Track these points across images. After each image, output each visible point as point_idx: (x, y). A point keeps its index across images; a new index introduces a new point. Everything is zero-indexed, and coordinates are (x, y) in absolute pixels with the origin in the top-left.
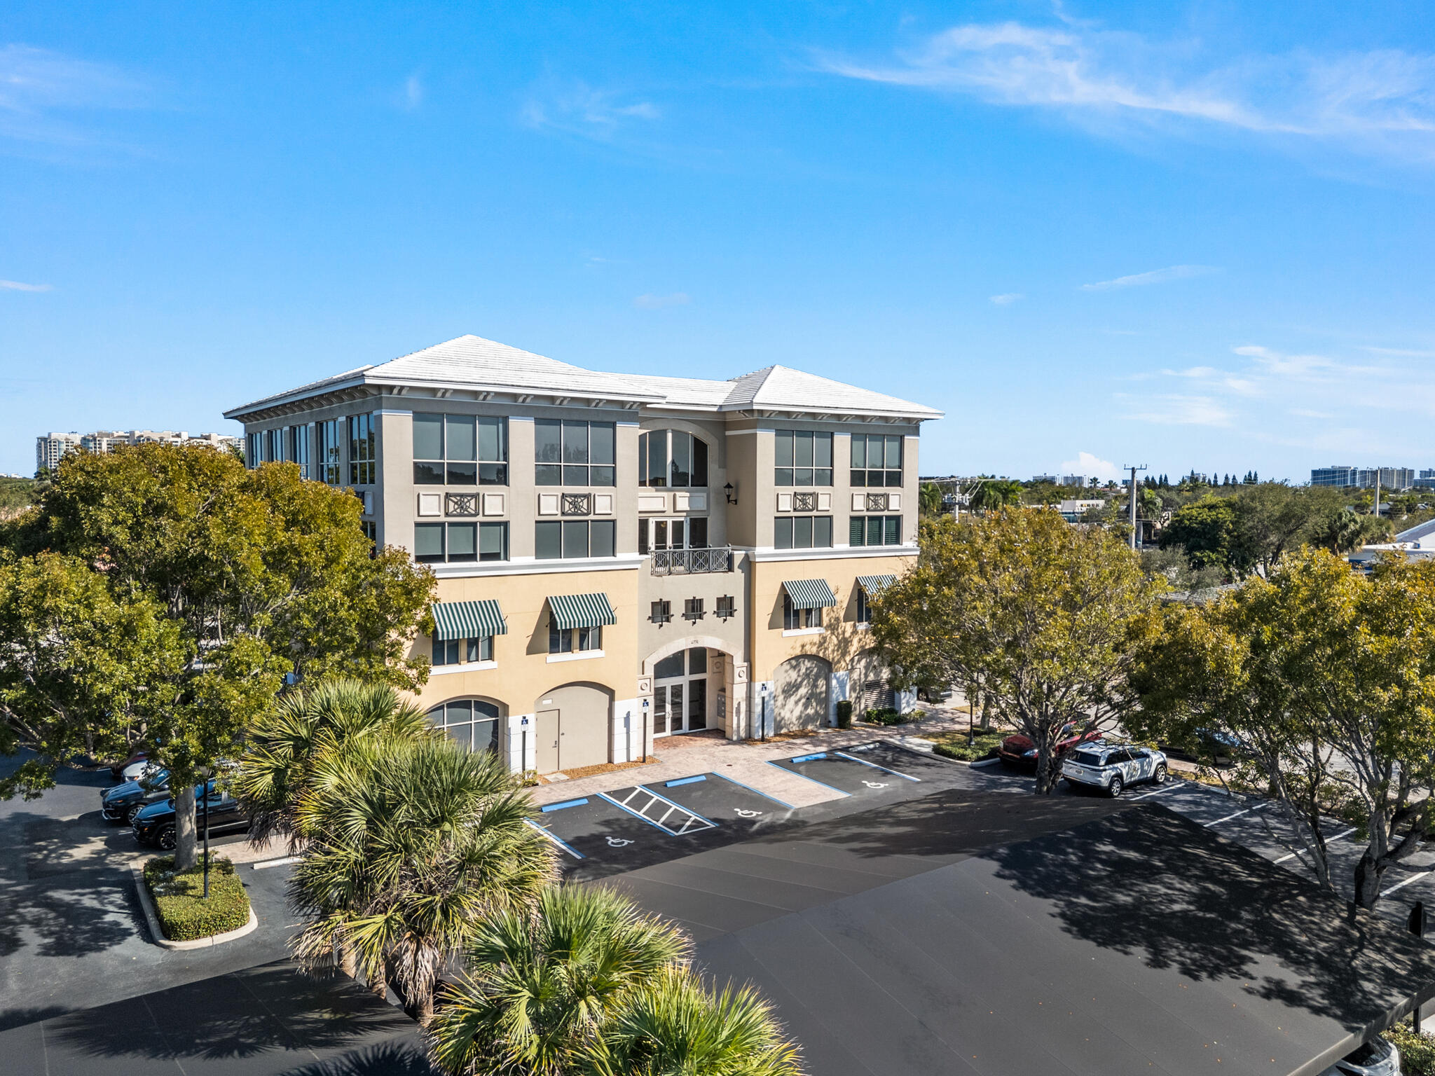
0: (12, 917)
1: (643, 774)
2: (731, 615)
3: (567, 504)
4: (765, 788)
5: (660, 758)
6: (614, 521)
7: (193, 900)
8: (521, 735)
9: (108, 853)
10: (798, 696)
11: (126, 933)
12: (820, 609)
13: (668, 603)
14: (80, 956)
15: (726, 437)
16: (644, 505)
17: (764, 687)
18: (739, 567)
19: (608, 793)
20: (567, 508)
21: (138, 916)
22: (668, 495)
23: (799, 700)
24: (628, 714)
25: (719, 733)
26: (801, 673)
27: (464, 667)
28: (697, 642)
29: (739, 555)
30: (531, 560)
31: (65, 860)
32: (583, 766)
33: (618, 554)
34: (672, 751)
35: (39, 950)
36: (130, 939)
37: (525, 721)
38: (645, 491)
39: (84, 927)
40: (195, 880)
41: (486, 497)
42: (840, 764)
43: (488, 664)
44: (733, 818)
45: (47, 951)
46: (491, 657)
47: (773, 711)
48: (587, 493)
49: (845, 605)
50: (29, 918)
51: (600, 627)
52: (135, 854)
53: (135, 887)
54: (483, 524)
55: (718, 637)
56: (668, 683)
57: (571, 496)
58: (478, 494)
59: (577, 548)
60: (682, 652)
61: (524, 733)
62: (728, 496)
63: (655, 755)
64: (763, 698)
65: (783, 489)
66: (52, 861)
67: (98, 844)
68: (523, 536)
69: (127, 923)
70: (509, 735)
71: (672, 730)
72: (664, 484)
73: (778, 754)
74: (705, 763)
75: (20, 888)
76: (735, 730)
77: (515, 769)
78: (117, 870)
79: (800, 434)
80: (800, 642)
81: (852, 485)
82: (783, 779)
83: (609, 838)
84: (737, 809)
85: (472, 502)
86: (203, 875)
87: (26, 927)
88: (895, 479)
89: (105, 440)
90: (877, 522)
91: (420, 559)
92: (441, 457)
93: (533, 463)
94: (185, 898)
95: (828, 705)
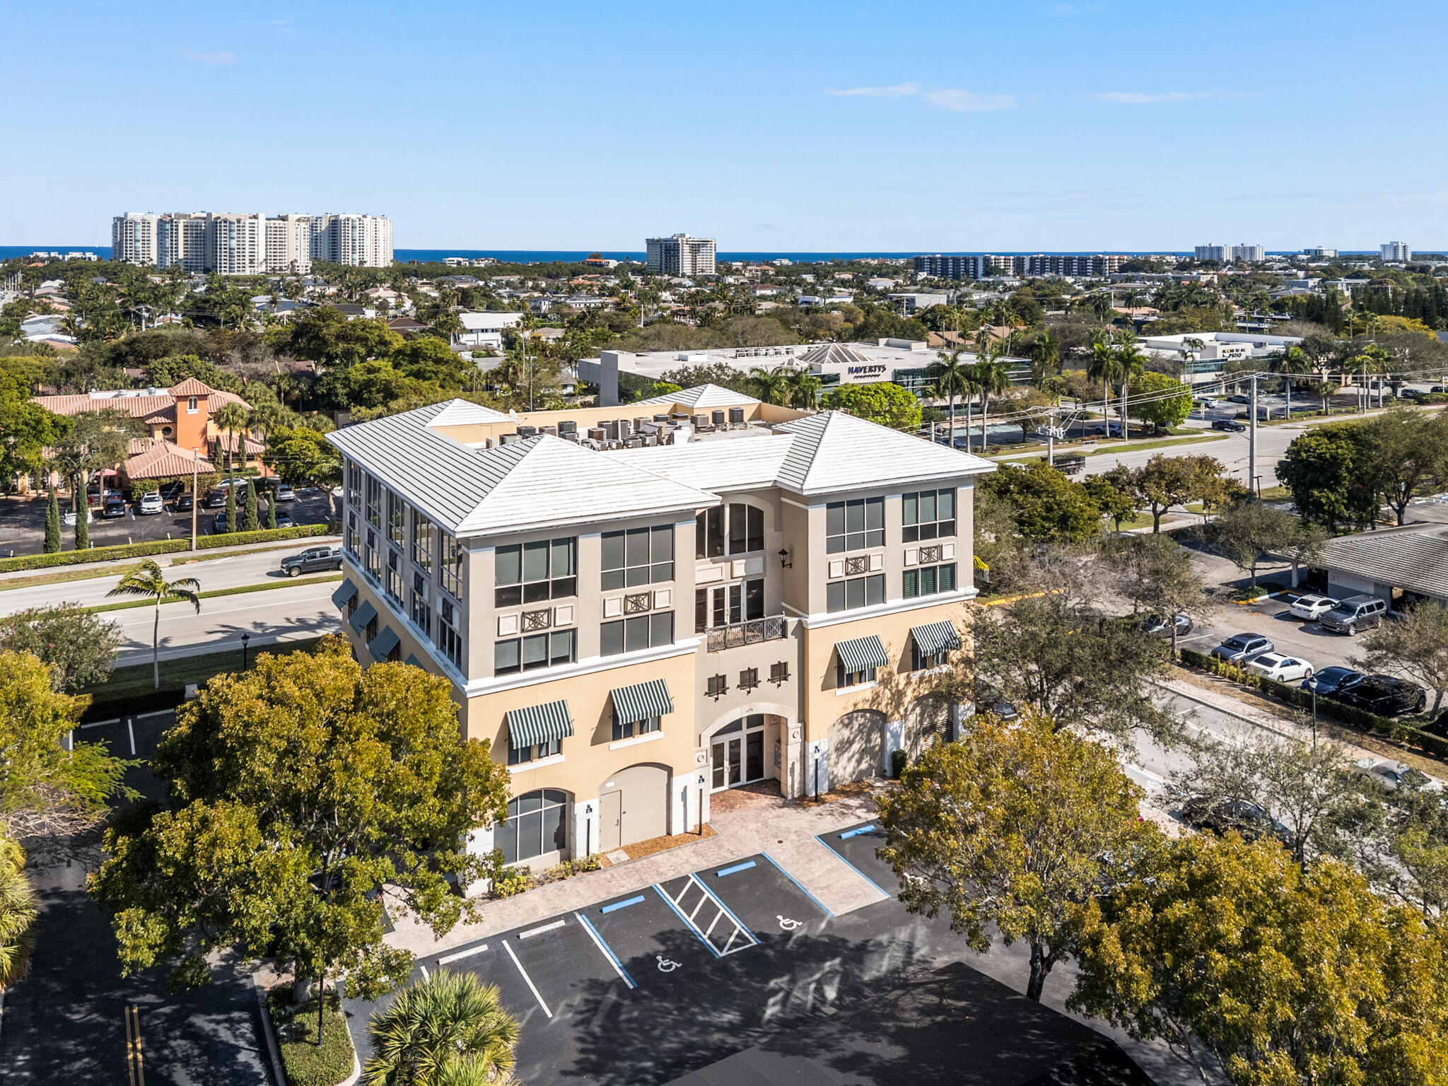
0: (166, 1052)
1: (698, 855)
2: (786, 679)
3: (629, 604)
4: (808, 882)
5: (716, 828)
6: (672, 611)
7: (310, 1048)
8: (586, 823)
10: (851, 753)
12: (873, 668)
13: (724, 676)
15: (781, 504)
16: (700, 578)
17: (817, 749)
18: (792, 634)
19: (663, 885)
20: (629, 608)
22: (725, 566)
23: (853, 756)
24: (686, 790)
25: (774, 787)
26: (854, 730)
27: (536, 764)
28: (752, 710)
29: (792, 622)
30: (597, 659)
32: (643, 839)
33: (676, 642)
34: (729, 816)
37: (589, 809)
38: (704, 562)
41: (557, 610)
43: (557, 758)
44: (774, 931)
46: (559, 752)
47: (826, 770)
48: (648, 591)
49: (898, 658)
50: (180, 1055)
53: (259, 1014)
54: (554, 634)
55: (772, 702)
56: (726, 739)
57: (632, 596)
58: (550, 608)
59: (638, 642)
60: (741, 719)
61: (589, 820)
62: (783, 562)
63: (711, 821)
64: (816, 760)
65: (835, 557)
68: (589, 638)
69: (257, 1067)
70: (575, 822)
71: (731, 784)
72: (722, 554)
73: (829, 824)
74: (757, 837)
75: (166, 1010)
76: (790, 790)
77: (580, 854)
78: (244, 985)
79: (851, 503)
80: (852, 701)
81: (904, 541)
82: (829, 867)
83: (659, 958)
84: (780, 917)
85: (546, 616)
86: (317, 1014)
87: (178, 1066)
88: (949, 529)
89: (182, 221)
90: (930, 572)
91: (499, 672)
92: (519, 580)
93: (599, 572)
94: (303, 1045)
95: (882, 756)
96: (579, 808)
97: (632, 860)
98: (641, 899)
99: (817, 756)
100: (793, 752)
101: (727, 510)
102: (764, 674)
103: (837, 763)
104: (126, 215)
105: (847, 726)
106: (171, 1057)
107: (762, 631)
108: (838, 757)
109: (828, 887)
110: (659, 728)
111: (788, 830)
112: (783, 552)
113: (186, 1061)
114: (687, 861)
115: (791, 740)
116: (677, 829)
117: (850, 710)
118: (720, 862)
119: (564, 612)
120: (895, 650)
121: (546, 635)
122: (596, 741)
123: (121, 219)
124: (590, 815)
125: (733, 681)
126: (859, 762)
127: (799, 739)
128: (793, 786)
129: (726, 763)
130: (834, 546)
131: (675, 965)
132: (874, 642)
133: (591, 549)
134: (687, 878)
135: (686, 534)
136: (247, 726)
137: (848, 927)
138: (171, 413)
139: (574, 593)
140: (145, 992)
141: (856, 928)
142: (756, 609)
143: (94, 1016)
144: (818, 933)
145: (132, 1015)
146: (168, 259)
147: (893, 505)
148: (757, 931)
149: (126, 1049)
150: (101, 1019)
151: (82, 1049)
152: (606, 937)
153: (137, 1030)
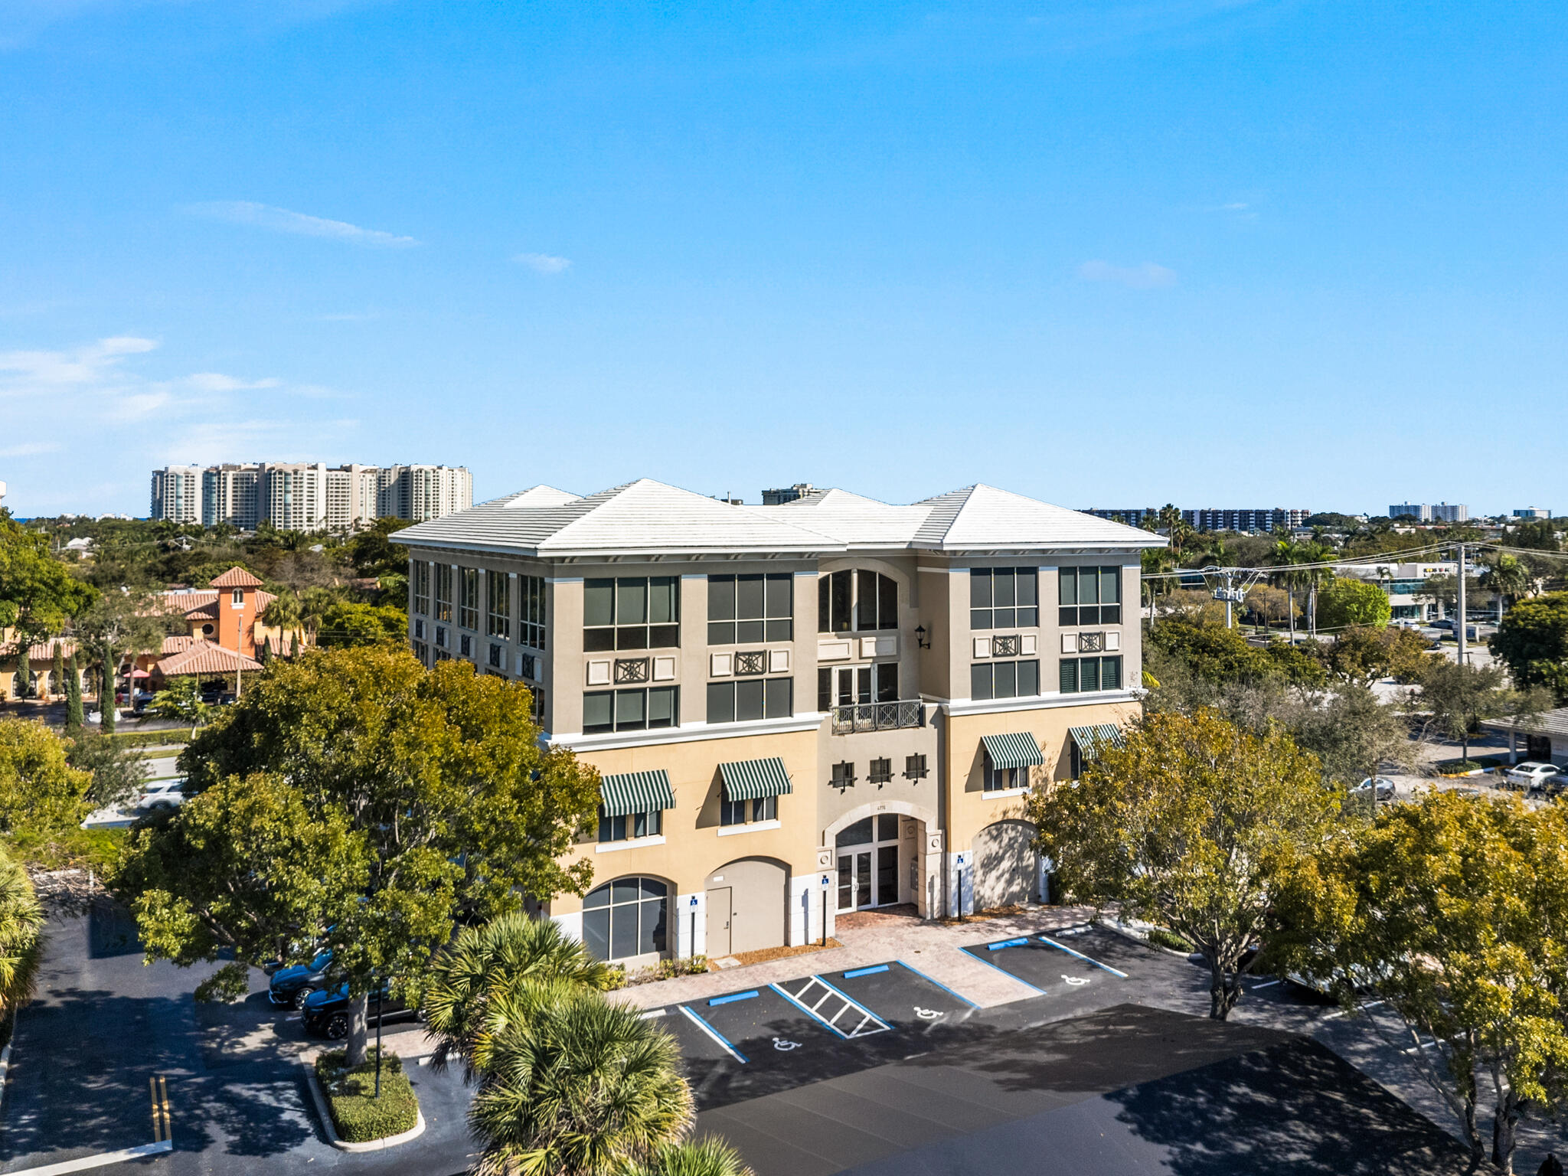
0: (198, 1112)
1: (821, 961)
2: (923, 776)
3: (741, 663)
4: (951, 982)
5: (842, 941)
6: (791, 679)
7: (365, 1100)
8: (690, 917)
9: (279, 1043)
10: (1000, 871)
11: (304, 1134)
12: (1026, 769)
13: (852, 764)
14: (265, 1156)
15: (918, 574)
16: (825, 653)
17: (960, 859)
18: (931, 722)
19: (782, 984)
20: (740, 668)
21: (312, 1114)
22: (853, 643)
23: (1002, 875)
24: (807, 891)
25: (912, 909)
26: (1003, 844)
27: (631, 843)
28: (884, 807)
29: (931, 708)
30: (703, 725)
31: (239, 1050)
32: (757, 949)
33: (795, 715)
34: (858, 932)
35: (226, 1149)
36: (308, 1140)
37: (694, 901)
38: (828, 637)
39: (264, 1125)
40: (366, 1079)
41: (657, 661)
42: (1043, 953)
43: (656, 840)
44: (910, 1019)
45: (234, 1149)
46: (659, 831)
47: (971, 889)
48: (762, 650)
49: (1055, 761)
50: (214, 1114)
51: (776, 798)
52: (305, 1044)
53: (306, 1081)
54: (652, 689)
55: (908, 800)
56: (854, 851)
57: (744, 654)
58: (648, 659)
59: (751, 710)
60: (871, 818)
61: (693, 914)
62: (920, 640)
63: (837, 936)
64: (960, 872)
65: (980, 633)
66: (225, 1051)
67: (267, 1032)
68: (694, 699)
69: (304, 1124)
70: (677, 916)
71: (858, 905)
72: (849, 629)
73: (974, 939)
74: (891, 948)
75: (200, 1080)
76: (929, 910)
77: (683, 954)
78: (289, 1062)
79: (999, 571)
80: (1001, 809)
81: (1061, 624)
82: (974, 971)
83: (776, 1039)
84: (917, 1009)
85: (643, 667)
86: (373, 1074)
87: (212, 1123)
88: (1113, 615)
89: (231, 473)
90: (1092, 665)
91: (588, 730)
92: (612, 622)
93: (705, 621)
94: (358, 1098)
95: (1036, 879)
96: (682, 902)
97: (744, 965)
98: (756, 994)
99: (961, 866)
100: (932, 864)
101: (855, 576)
102: (898, 767)
103: (983, 882)
104: (166, 468)
105: (995, 838)
106: (204, 1116)
107: (895, 716)
108: (985, 874)
109: (973, 986)
110: (775, 817)
111: (927, 943)
112: (920, 629)
113: (221, 1119)
114: (809, 967)
115: (930, 849)
116: (797, 940)
117: (999, 818)
118: (846, 967)
119: (665, 666)
120: (1053, 752)
121: (644, 690)
122: (701, 823)
123: (161, 473)
124: (695, 908)
125: (862, 771)
126: (1010, 882)
127: (939, 849)
128: (932, 904)
129: (854, 881)
130: (979, 621)
131: (794, 1045)
132: (1027, 739)
133: (695, 591)
134: (809, 980)
135: (806, 588)
136: (291, 694)
137: (997, 1017)
138: (213, 609)
139: (677, 644)
140: (173, 1067)
141: (1007, 1018)
142: (889, 691)
143: (114, 1085)
144: (961, 1020)
145: (158, 1085)
146: (215, 517)
147: (1049, 580)
148: (888, 1019)
149: (151, 1109)
150: (122, 1087)
151: (99, 1110)
152: (712, 1024)
153: (164, 1095)
